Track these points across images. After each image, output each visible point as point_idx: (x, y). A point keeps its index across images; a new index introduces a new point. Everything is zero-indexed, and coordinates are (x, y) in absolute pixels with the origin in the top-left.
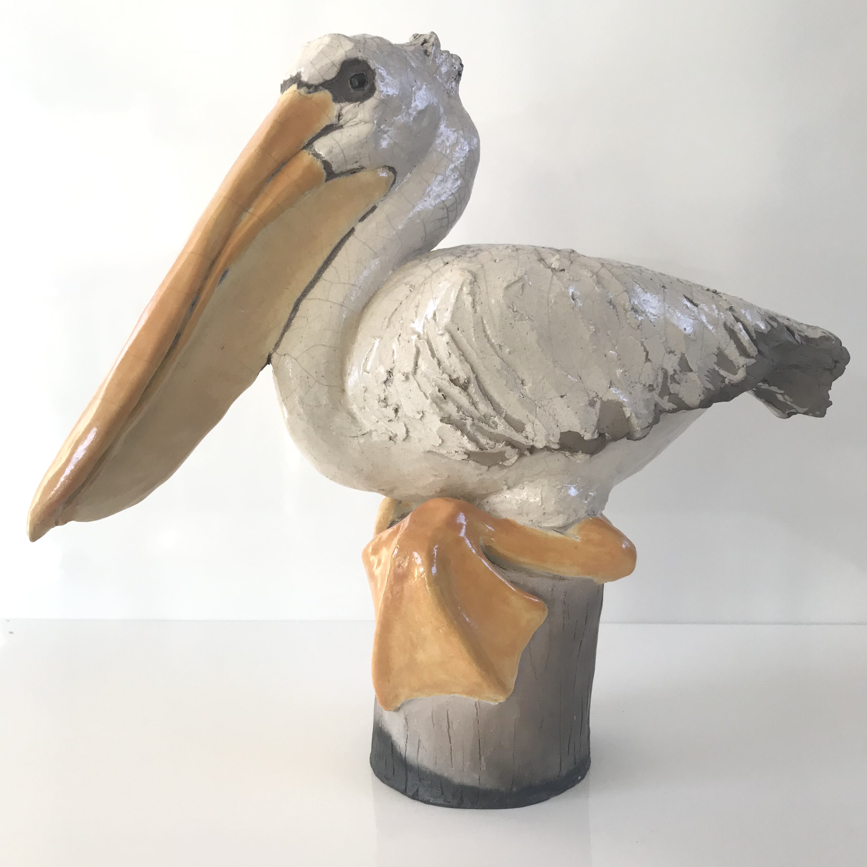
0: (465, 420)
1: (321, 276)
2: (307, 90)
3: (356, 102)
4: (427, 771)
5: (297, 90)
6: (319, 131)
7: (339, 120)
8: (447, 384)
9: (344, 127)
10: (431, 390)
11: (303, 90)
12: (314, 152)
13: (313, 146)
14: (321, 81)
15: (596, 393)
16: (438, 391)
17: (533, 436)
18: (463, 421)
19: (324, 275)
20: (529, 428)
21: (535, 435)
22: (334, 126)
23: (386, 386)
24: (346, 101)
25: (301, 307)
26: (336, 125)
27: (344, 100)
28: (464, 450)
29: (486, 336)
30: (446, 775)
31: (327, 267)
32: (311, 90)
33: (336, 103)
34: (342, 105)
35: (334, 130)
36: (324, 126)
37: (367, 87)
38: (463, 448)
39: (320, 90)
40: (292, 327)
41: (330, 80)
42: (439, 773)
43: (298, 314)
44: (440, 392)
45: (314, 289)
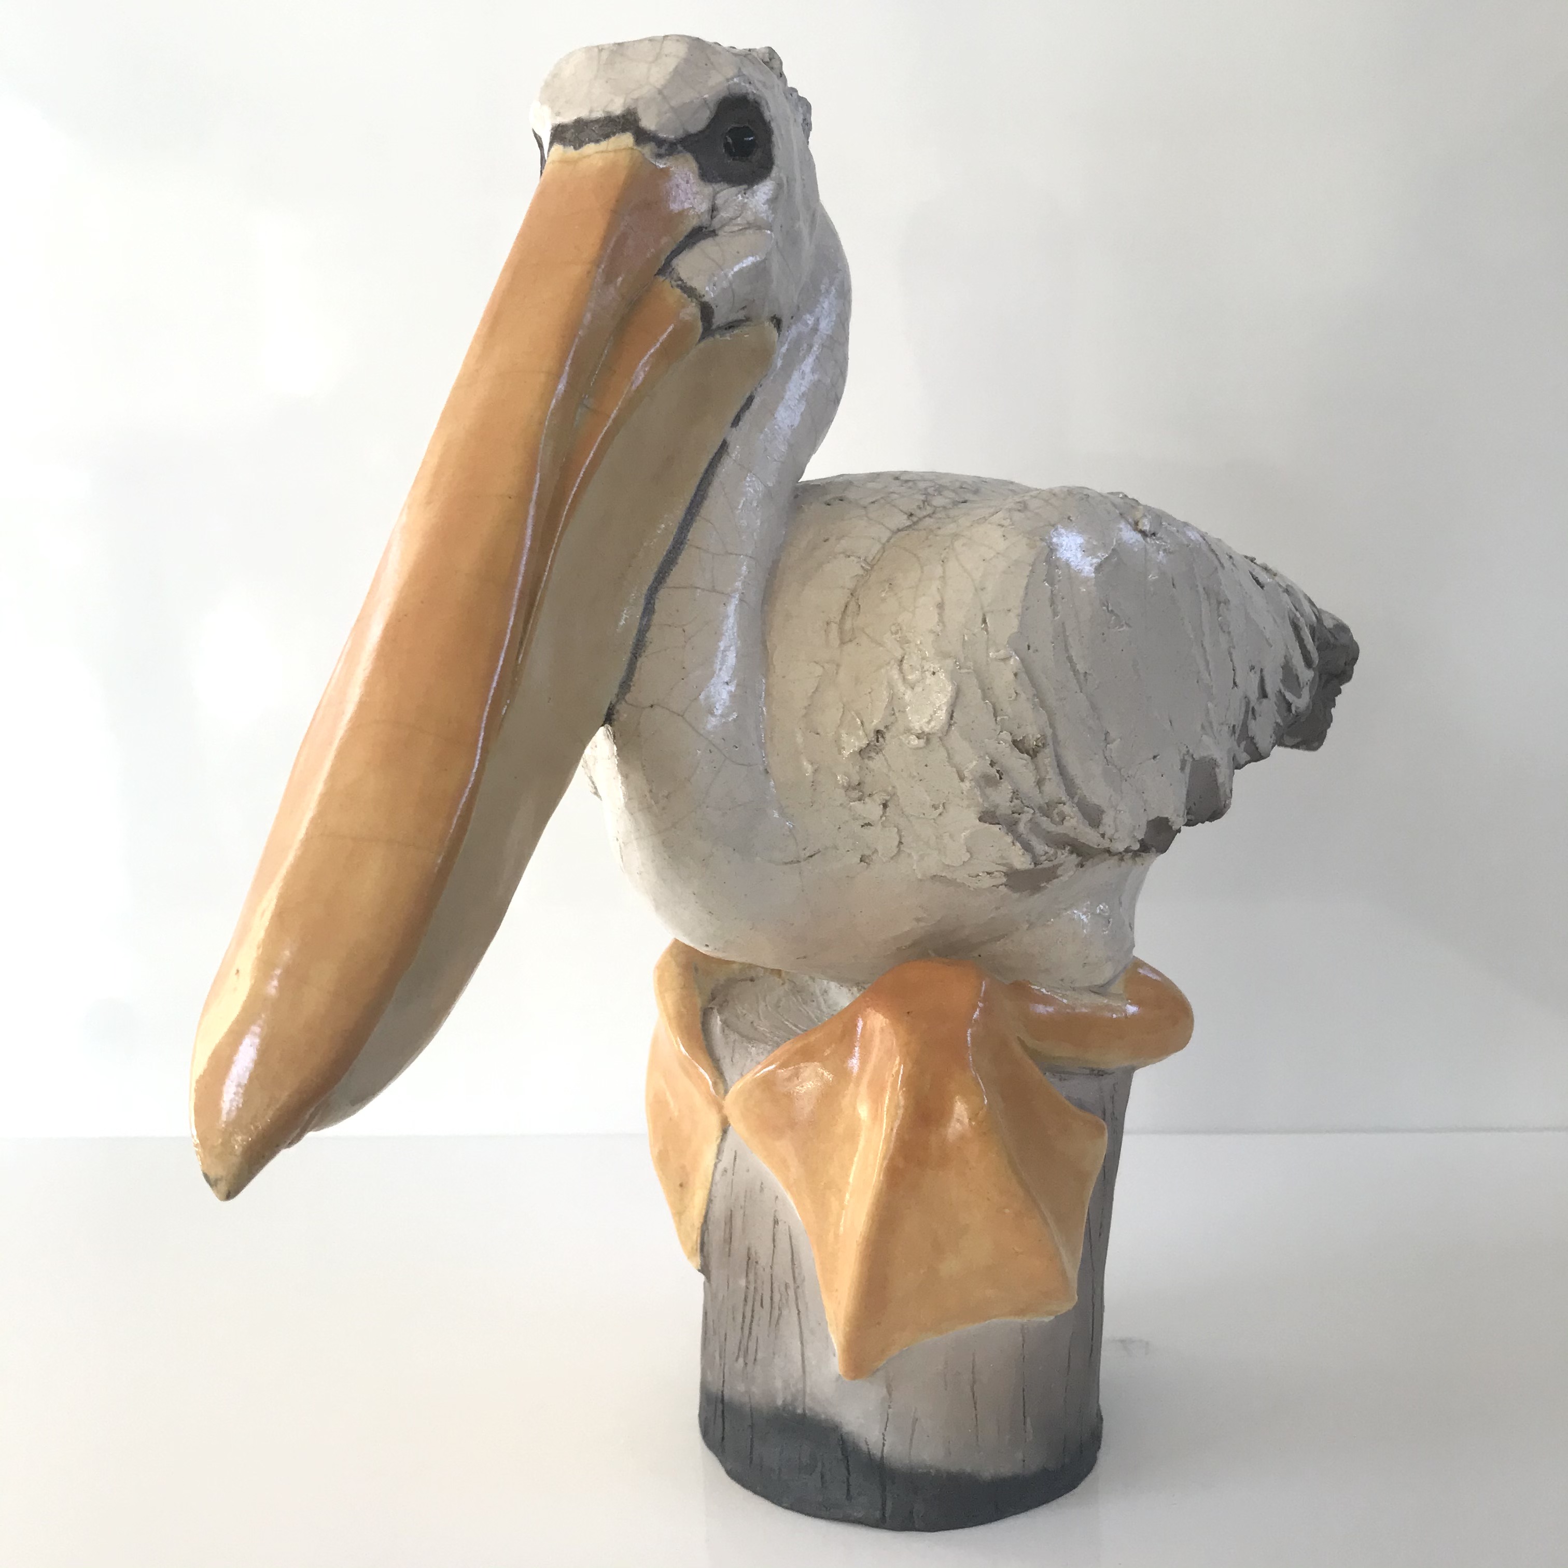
0: (1019, 814)
1: (685, 538)
2: (656, 150)
3: (740, 184)
4: (931, 1471)
5: (635, 147)
6: (681, 239)
7: (712, 217)
8: (1008, 750)
9: (721, 233)
10: (973, 764)
11: (648, 150)
12: (680, 283)
13: (673, 269)
14: (680, 133)
15: (1187, 747)
16: (991, 764)
17: (1113, 831)
18: (1016, 815)
19: (690, 536)
20: (1107, 819)
21: (1117, 831)
22: (704, 229)
23: (863, 759)
24: (724, 181)
25: (657, 606)
26: (706, 228)
27: (719, 179)
28: (1004, 869)
29: (1070, 659)
30: (968, 1470)
31: (692, 519)
32: (663, 151)
33: (705, 181)
34: (717, 187)
35: (704, 239)
36: (689, 229)
37: (757, 155)
38: (1004, 865)
39: (679, 153)
40: (650, 649)
41: (696, 135)
42: (954, 1469)
43: (656, 618)
44: (992, 767)
45: (677, 566)
